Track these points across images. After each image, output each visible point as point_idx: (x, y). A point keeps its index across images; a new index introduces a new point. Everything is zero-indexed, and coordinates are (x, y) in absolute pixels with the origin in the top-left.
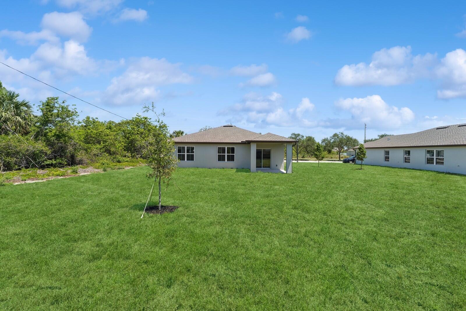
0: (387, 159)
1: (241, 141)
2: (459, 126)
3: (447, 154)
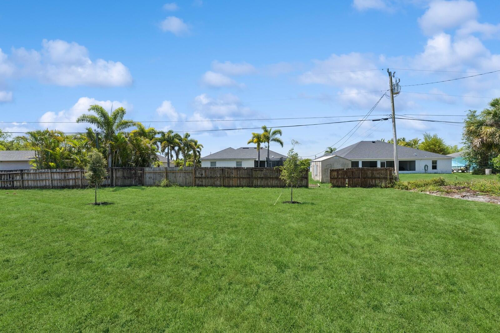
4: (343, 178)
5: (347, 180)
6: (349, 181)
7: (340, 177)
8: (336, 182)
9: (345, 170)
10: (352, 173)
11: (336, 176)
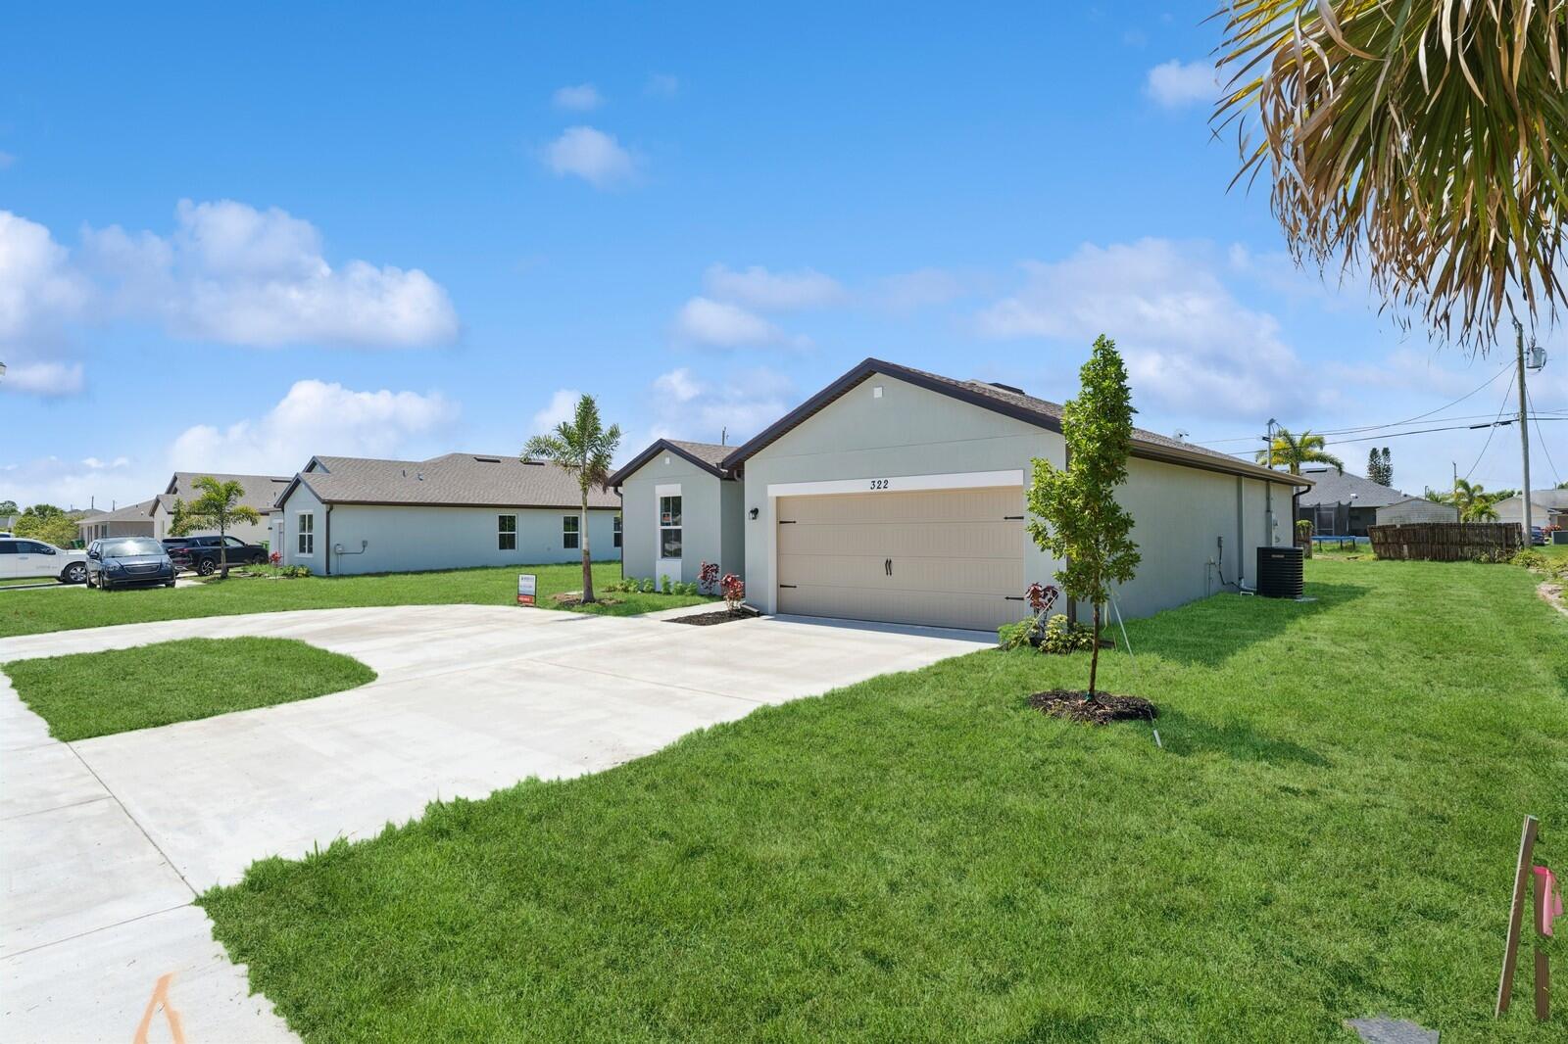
4: (1397, 543)
5: (1405, 547)
6: (1410, 550)
7: (1389, 540)
8: (1385, 552)
9: (1398, 526)
10: (1415, 533)
11: (1382, 540)
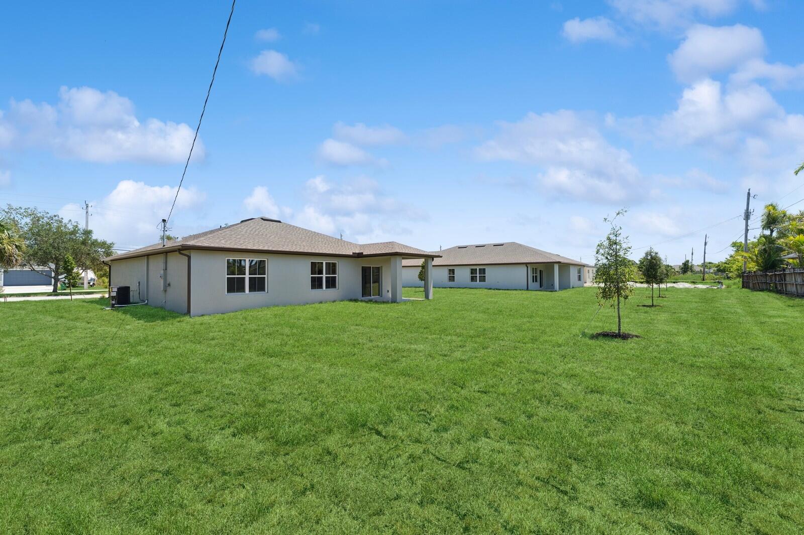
0: (452, 279)
1: (353, 253)
2: (494, 246)
3: (489, 272)
